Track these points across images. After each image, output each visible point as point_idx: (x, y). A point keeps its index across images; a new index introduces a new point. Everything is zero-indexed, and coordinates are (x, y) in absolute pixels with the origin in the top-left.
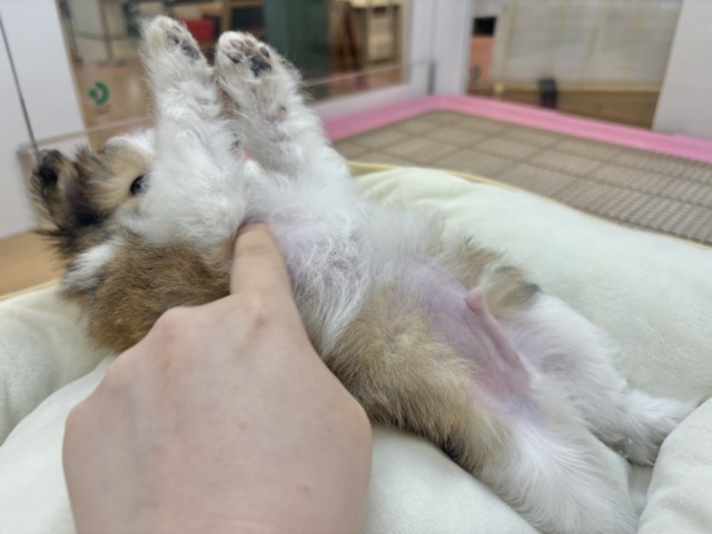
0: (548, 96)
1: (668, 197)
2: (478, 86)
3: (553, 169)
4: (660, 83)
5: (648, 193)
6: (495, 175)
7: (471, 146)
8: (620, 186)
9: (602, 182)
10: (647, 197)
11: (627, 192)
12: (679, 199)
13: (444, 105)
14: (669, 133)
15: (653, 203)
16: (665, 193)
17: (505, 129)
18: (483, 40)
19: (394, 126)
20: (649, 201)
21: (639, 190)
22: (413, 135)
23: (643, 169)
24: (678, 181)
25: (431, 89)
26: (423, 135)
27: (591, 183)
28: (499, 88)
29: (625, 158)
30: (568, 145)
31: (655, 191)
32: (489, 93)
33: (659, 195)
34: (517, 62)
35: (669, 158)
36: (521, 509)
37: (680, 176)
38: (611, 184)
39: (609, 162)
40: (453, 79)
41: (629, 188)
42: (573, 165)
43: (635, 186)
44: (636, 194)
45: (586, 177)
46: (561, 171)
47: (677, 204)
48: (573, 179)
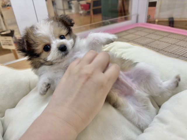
0: (171, 23)
2: (150, 21)
3: (165, 42)
7: (144, 36)
9: (178, 45)
11: (184, 48)
13: (140, 25)
17: (155, 32)
19: (125, 31)
22: (130, 33)
25: (137, 21)
26: (132, 33)
27: (175, 46)
28: (157, 20)
30: (171, 36)
32: (154, 22)
38: (181, 46)
39: (182, 40)
40: (143, 19)
45: (174, 44)
46: (167, 42)
48: (171, 45)
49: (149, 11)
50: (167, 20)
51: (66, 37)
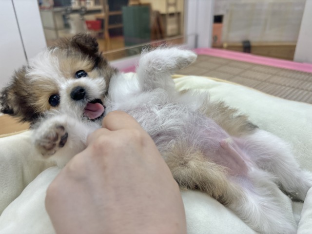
0: (247, 48)
1: (302, 89)
2: (216, 44)
3: (250, 78)
4: (296, 42)
5: (293, 87)
6: (230, 79)
7: (214, 69)
8: (280, 85)
9: (272, 83)
10: (293, 89)
11: (284, 87)
12: (307, 90)
13: (202, 52)
14: (301, 62)
15: (296, 91)
16: (300, 87)
17: (229, 62)
18: (218, 25)
20: (294, 91)
21: (289, 86)
23: (290, 77)
24: (306, 82)
25: (196, 46)
27: (268, 84)
28: (225, 45)
29: (282, 73)
30: (257, 68)
31: (296, 86)
32: (221, 47)
33: (298, 88)
34: (233, 34)
35: (302, 73)
36: (247, 221)
37: (307, 80)
38: (276, 84)
39: (275, 75)
40: (205, 41)
41: (285, 85)
42: (259, 76)
43: (287, 85)
44: (288, 88)
45: (265, 81)
46: (254, 79)
47: (306, 92)
48: (260, 82)
49: (214, 29)
50: (240, 44)
51: (89, 73)
